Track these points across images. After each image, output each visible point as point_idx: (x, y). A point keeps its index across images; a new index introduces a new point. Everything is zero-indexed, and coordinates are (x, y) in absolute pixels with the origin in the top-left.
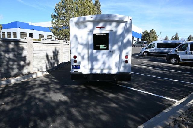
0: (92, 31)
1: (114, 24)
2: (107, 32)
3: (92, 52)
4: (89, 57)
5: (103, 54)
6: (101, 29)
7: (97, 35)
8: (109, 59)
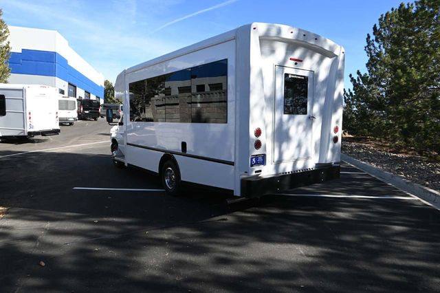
0: (282, 66)
1: (317, 57)
2: (306, 74)
3: (281, 120)
4: (274, 133)
5: (299, 124)
6: (296, 64)
7: (292, 78)
8: (306, 135)
